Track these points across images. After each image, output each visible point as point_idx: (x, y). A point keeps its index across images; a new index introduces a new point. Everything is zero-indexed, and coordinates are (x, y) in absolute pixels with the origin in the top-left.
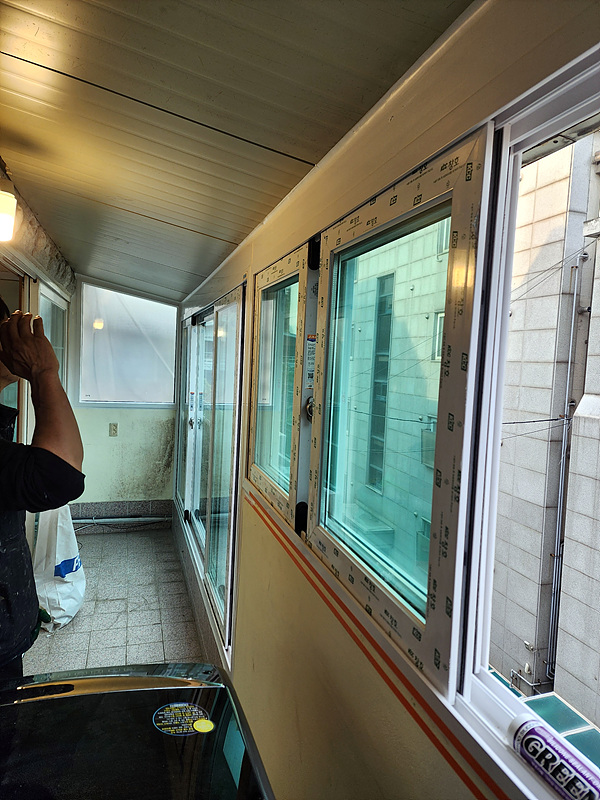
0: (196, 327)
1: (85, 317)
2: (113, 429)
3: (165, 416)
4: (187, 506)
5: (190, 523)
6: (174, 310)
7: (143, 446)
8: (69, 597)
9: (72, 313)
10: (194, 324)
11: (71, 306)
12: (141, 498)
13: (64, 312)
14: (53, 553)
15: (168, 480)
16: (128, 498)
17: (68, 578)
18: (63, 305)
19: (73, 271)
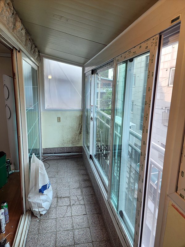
0: (93, 75)
1: (45, 74)
2: (59, 119)
3: (78, 114)
4: (91, 153)
5: (92, 160)
6: (81, 68)
7: (71, 126)
8: (46, 201)
9: (40, 71)
10: (92, 73)
11: (39, 68)
12: (70, 146)
13: (36, 71)
14: (37, 184)
15: (80, 139)
16: (66, 146)
17: (45, 192)
18: (36, 68)
19: (39, 52)
